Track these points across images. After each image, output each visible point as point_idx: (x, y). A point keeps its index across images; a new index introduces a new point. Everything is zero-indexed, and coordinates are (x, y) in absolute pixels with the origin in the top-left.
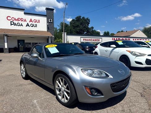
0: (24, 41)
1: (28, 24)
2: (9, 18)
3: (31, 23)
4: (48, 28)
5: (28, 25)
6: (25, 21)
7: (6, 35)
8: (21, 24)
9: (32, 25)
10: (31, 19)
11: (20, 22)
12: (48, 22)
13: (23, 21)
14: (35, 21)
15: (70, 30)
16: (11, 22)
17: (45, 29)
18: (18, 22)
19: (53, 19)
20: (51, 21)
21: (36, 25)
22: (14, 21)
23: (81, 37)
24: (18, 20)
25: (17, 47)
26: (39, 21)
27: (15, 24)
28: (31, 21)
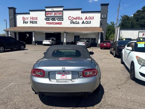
0: (79, 36)
1: (83, 21)
2: (70, 18)
3: (86, 20)
4: (101, 24)
5: (83, 23)
6: (82, 19)
7: (66, 32)
8: (78, 22)
9: (87, 22)
10: (86, 17)
11: (78, 20)
12: (101, 18)
13: (80, 19)
14: (89, 18)
15: (132, 23)
16: (71, 21)
17: (98, 25)
18: (76, 21)
19: (107, 15)
20: (104, 16)
21: (90, 22)
22: (73, 20)
23: (139, 32)
24: (76, 19)
25: (74, 41)
26: (93, 17)
27: (74, 23)
28: (86, 18)
